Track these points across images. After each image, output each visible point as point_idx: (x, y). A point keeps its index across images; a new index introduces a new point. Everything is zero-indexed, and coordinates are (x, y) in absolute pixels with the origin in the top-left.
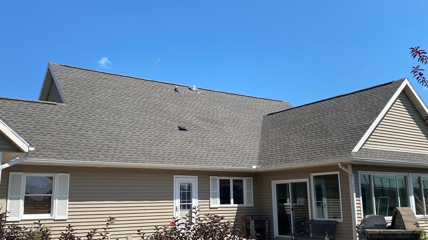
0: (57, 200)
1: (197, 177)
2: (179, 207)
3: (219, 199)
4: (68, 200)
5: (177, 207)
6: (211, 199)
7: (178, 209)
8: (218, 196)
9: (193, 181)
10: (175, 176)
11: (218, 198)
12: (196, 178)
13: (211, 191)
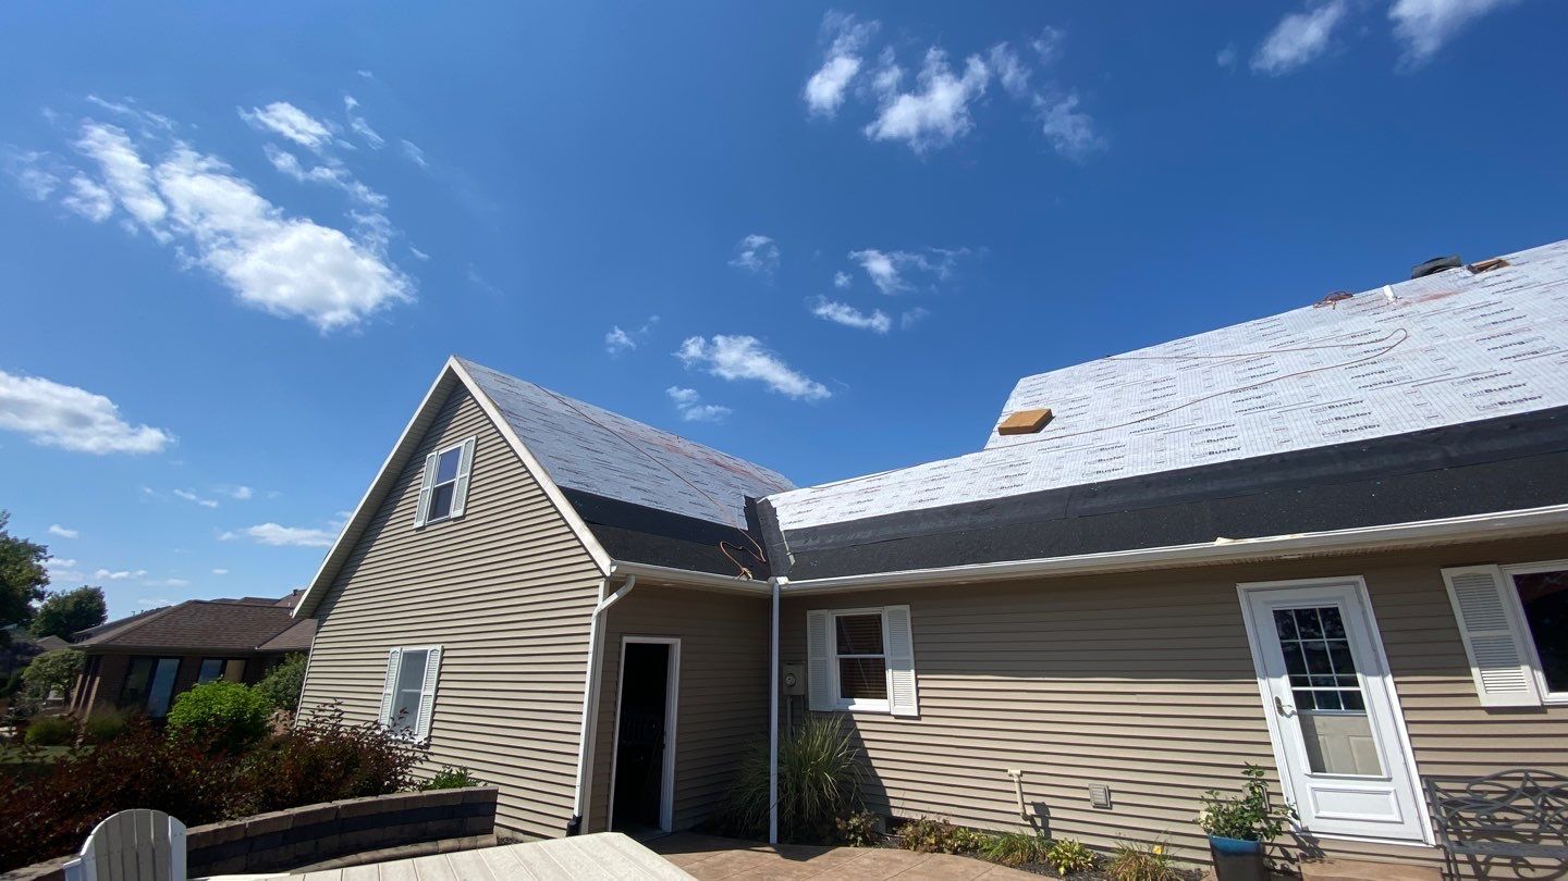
0: (890, 670)
1: (1360, 579)
2: (1289, 701)
3: (1540, 675)
4: (913, 671)
5: (1278, 701)
6: (1475, 671)
7: (1288, 711)
8: (1521, 656)
9: (1342, 598)
10: (1241, 587)
11: (1525, 669)
12: (1355, 584)
13: (1466, 636)
